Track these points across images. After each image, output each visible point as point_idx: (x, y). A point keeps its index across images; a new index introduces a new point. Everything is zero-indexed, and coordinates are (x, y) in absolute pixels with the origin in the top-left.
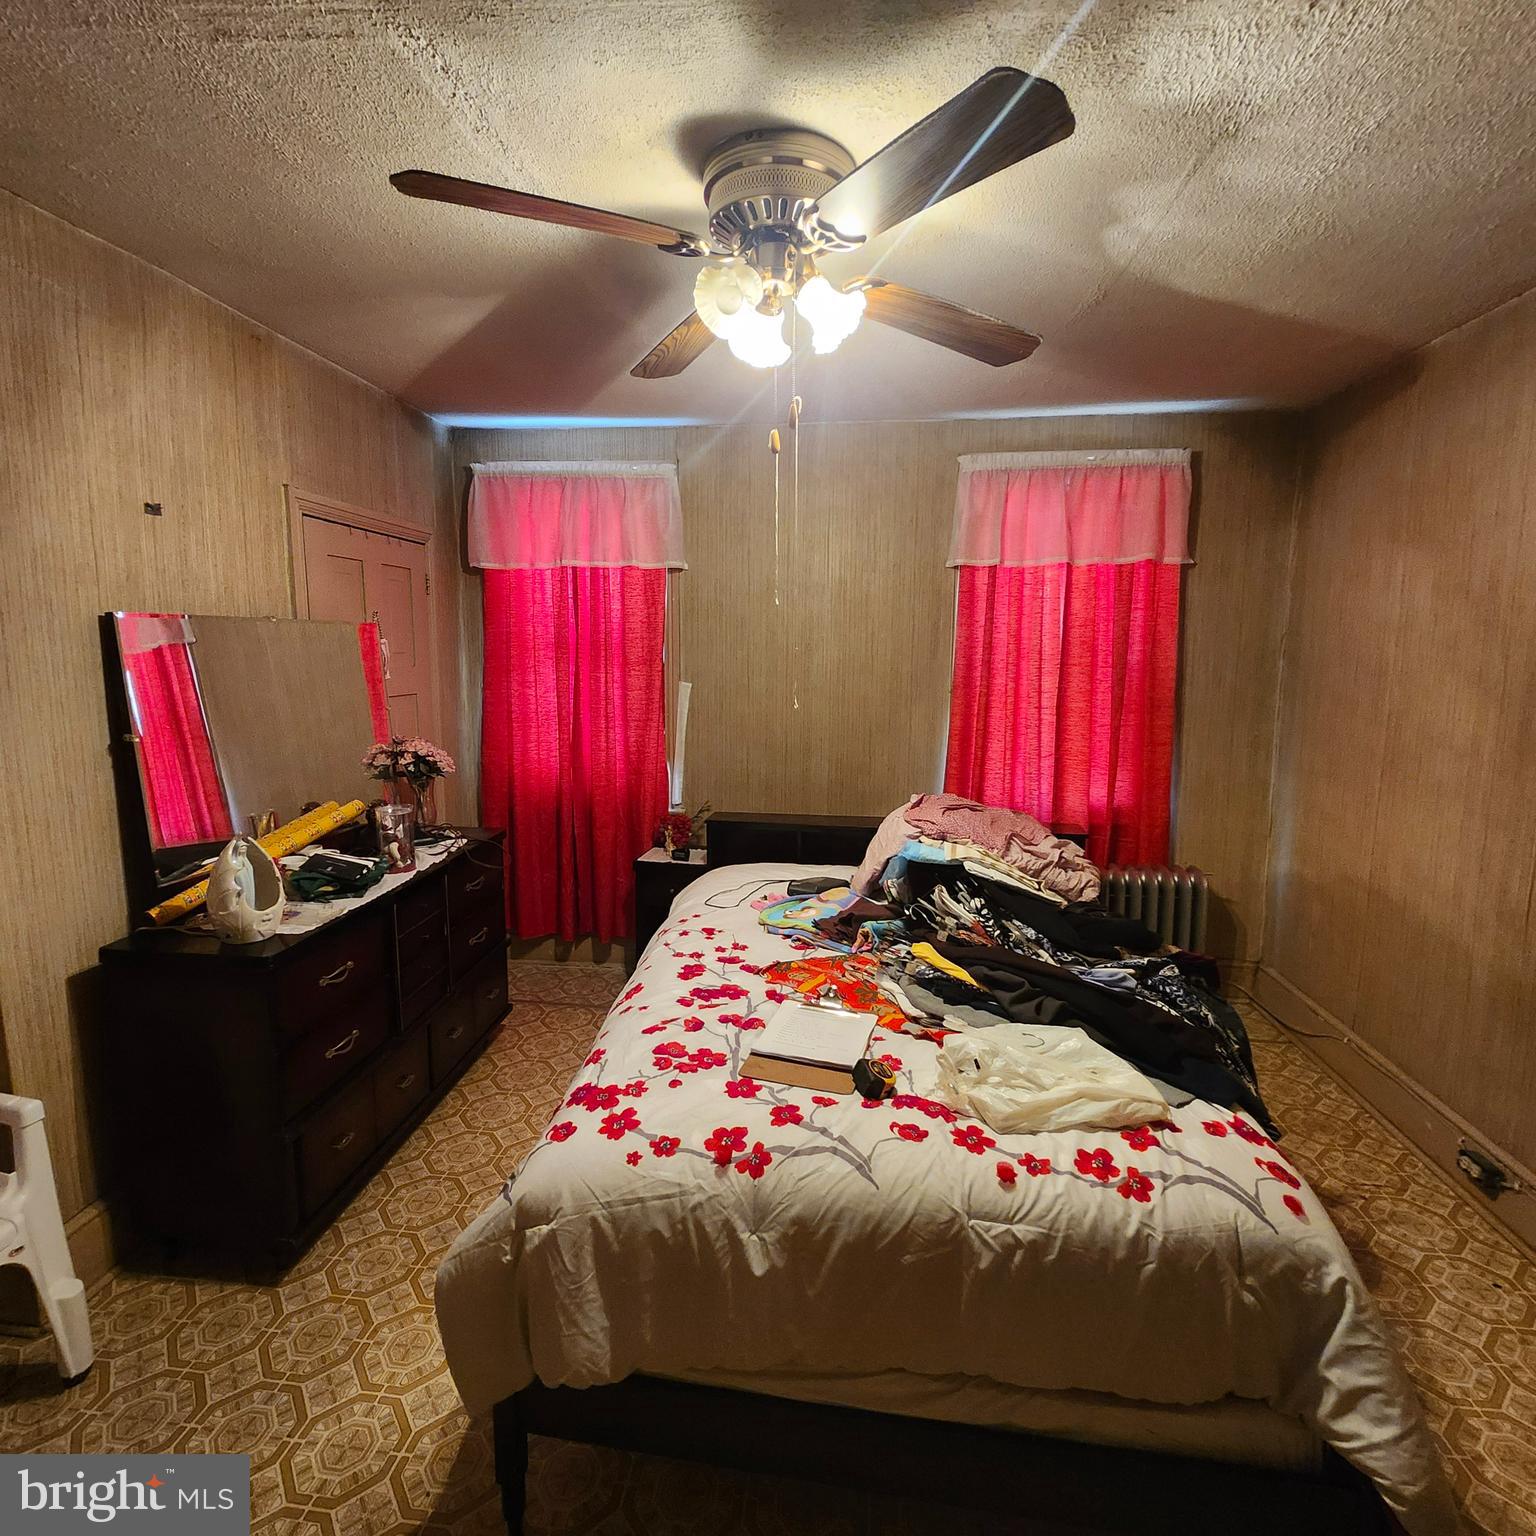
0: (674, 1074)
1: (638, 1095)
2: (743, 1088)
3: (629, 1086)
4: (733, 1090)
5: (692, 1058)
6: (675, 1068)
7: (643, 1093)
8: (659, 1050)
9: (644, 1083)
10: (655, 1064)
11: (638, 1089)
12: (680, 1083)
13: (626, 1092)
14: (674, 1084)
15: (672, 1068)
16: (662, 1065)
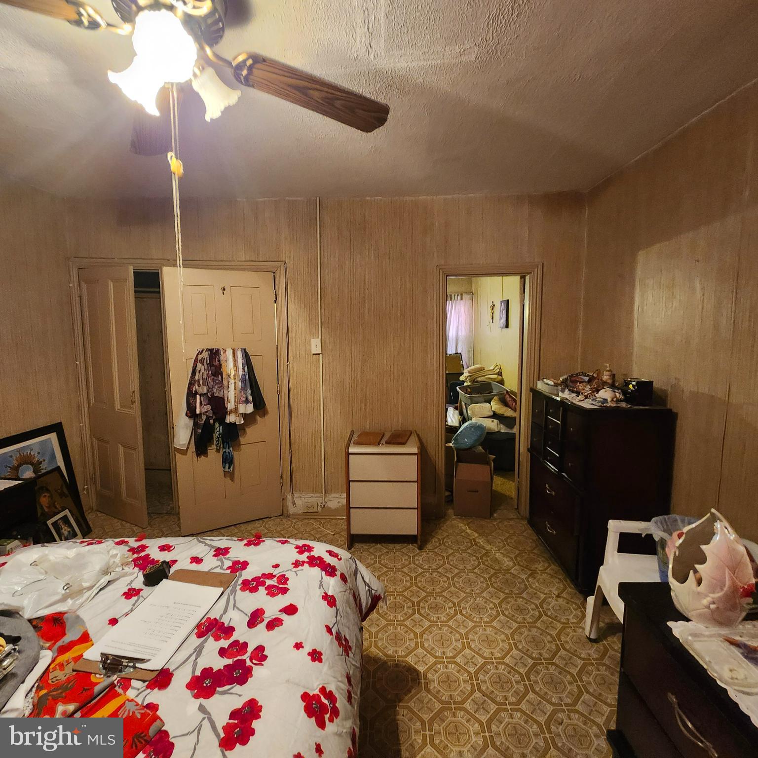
0: (276, 572)
1: (297, 561)
2: (239, 566)
3: (302, 565)
4: (245, 565)
5: (263, 584)
6: (275, 576)
7: (294, 562)
8: (285, 591)
9: (294, 567)
10: (287, 579)
11: (297, 564)
12: (273, 567)
13: (304, 562)
14: (277, 566)
15: (277, 576)
16: (283, 579)
